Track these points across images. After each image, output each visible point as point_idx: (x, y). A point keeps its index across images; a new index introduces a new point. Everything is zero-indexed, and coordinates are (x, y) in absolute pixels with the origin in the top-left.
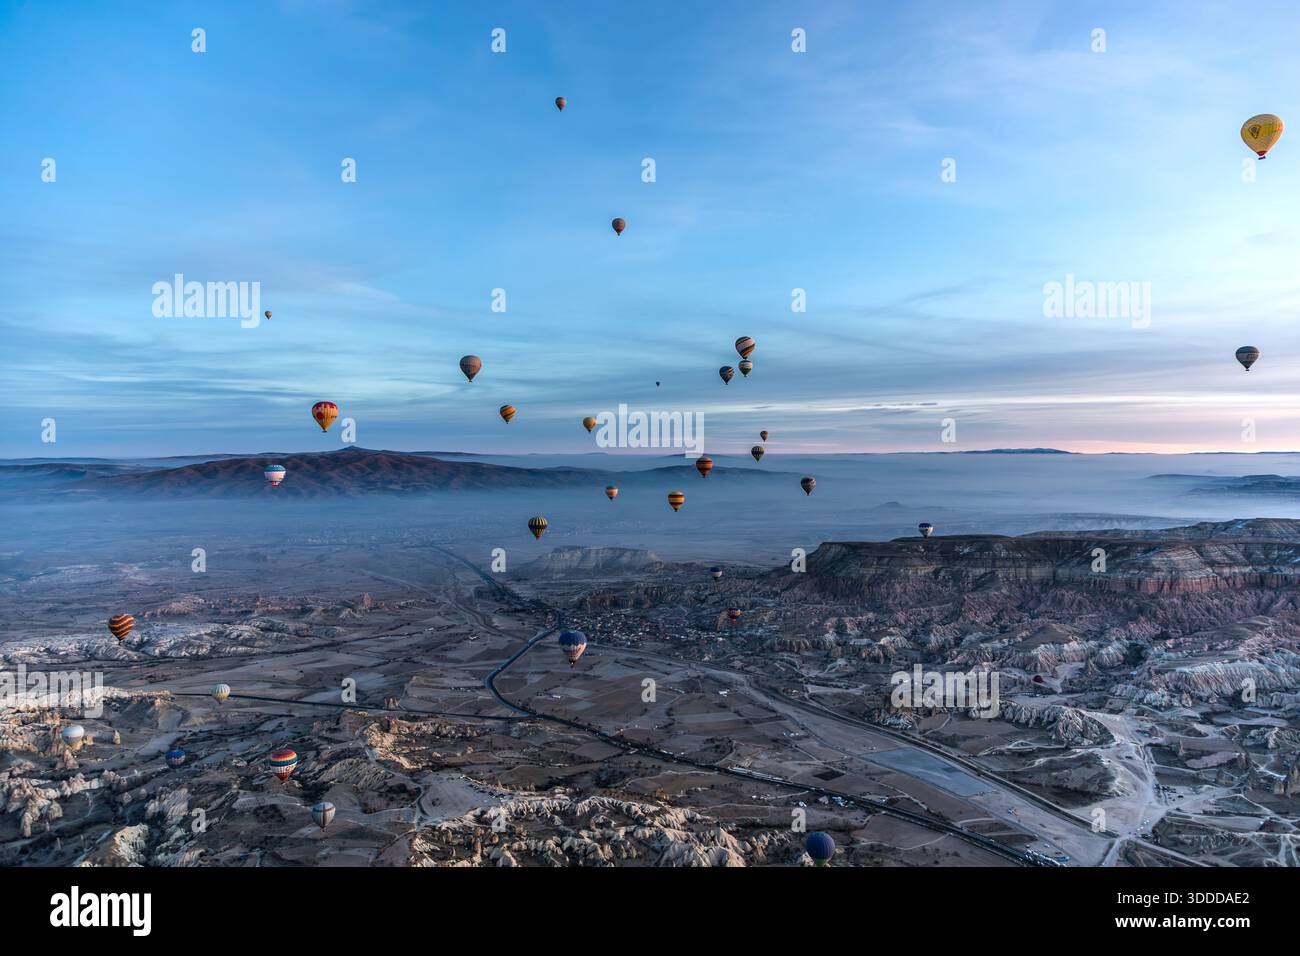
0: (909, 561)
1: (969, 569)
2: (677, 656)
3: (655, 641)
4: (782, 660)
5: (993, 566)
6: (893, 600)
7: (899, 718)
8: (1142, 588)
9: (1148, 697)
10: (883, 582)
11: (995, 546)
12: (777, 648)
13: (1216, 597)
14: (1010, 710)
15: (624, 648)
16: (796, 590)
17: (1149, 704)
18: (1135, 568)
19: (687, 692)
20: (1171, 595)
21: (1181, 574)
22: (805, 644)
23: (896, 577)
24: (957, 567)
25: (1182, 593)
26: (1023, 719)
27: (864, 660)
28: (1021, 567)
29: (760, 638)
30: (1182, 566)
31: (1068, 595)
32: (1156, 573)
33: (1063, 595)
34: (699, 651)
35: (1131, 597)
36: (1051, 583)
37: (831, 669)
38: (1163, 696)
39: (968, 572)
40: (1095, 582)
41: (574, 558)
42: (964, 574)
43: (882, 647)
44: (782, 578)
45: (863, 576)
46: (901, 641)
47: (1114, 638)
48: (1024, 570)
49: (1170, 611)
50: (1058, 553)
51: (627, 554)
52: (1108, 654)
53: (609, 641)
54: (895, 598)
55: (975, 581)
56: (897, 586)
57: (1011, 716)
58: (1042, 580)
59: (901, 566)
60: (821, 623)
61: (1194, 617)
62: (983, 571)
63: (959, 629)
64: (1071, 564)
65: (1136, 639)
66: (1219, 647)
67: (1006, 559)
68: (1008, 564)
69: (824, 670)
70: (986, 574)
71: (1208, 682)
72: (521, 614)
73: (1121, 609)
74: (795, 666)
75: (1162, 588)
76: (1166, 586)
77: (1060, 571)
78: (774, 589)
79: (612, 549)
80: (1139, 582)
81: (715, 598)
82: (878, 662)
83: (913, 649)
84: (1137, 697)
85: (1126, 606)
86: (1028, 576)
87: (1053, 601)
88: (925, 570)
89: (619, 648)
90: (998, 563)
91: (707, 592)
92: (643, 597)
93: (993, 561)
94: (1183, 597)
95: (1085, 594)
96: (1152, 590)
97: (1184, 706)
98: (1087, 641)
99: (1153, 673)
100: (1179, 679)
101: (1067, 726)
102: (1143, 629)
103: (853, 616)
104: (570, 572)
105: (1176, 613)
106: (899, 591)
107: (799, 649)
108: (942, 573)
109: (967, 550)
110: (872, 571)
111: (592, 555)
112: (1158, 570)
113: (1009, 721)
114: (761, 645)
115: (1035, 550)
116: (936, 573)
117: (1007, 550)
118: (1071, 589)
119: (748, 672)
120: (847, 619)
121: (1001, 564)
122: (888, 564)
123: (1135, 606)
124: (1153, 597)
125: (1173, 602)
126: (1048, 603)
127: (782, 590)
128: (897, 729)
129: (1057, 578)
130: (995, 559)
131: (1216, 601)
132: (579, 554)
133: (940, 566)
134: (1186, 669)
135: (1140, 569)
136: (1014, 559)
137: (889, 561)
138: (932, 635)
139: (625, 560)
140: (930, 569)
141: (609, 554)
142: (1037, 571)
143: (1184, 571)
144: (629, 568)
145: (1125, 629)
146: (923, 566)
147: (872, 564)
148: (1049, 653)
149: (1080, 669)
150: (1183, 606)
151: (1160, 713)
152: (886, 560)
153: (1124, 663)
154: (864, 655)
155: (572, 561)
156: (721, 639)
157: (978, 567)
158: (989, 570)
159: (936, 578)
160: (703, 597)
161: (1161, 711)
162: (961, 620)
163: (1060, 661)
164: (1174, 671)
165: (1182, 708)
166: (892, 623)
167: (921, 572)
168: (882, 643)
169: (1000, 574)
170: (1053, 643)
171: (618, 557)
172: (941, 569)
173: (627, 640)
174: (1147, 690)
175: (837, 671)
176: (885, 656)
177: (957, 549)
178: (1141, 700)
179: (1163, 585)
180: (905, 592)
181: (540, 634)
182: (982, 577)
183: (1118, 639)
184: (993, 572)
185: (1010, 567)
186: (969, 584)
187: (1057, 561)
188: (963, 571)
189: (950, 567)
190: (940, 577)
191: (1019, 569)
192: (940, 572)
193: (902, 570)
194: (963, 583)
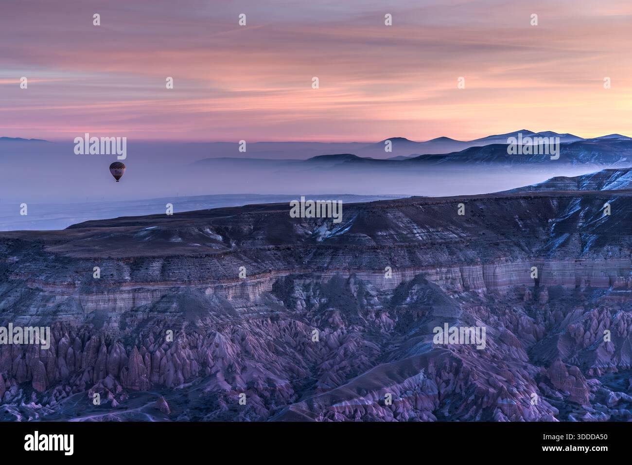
0: (214, 268)
1: (362, 276)
5: (415, 263)
23: (202, 312)
24: (331, 274)
36: (545, 294)
42: (353, 288)
45: (98, 319)
48: (477, 270)
55: (390, 304)
56: (222, 338)
59: (200, 281)
62: (395, 278)
70: (406, 285)
88: (258, 287)
106: (230, 350)
108: (299, 293)
110: (123, 301)
116: (284, 291)
121: (429, 259)
130: (409, 247)
133: (284, 274)
140: (269, 282)
146: (253, 276)
158: (409, 275)
159: (291, 304)
167: (255, 295)
169: (434, 277)
172: (290, 280)
182: (401, 292)
185: (450, 265)
186: (384, 317)
187: (528, 244)
188: (348, 282)
189: (307, 276)
190: (300, 306)
191: (466, 268)
192: (292, 290)
193: (209, 292)
194: (366, 313)
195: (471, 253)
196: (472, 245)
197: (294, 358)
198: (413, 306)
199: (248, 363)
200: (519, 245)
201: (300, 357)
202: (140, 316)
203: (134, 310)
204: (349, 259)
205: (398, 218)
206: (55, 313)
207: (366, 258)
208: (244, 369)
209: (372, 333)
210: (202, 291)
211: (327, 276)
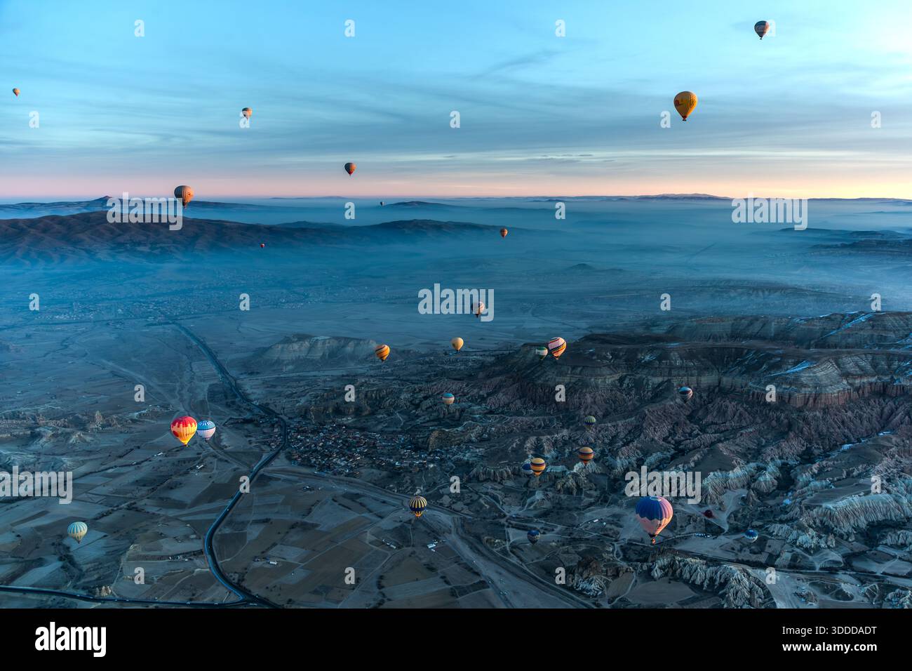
0: (598, 371)
1: (649, 377)
2: (391, 489)
3: (372, 467)
4: (486, 494)
5: (670, 374)
6: (585, 410)
7: (590, 583)
8: (792, 401)
9: (800, 539)
10: (576, 391)
11: (672, 354)
12: (482, 477)
13: (850, 408)
14: (687, 568)
15: (342, 477)
16: (500, 395)
17: (800, 546)
18: (787, 383)
19: (399, 547)
20: (813, 409)
21: (823, 389)
22: (507, 472)
23: (587, 386)
25: (823, 406)
26: (698, 582)
27: (559, 491)
28: (692, 375)
29: (467, 462)
30: (825, 382)
31: (731, 406)
32: (803, 389)
33: (727, 407)
34: (412, 482)
35: (782, 411)
36: (717, 390)
37: (530, 505)
38: (812, 538)
39: (648, 380)
40: (753, 394)
41: (303, 348)
42: (645, 382)
43: (575, 475)
44: (488, 382)
46: (592, 466)
47: (769, 459)
48: (694, 379)
49: (813, 424)
50: (723, 361)
51: (351, 344)
52: (765, 481)
53: (329, 467)
54: (586, 408)
55: (654, 389)
56: (588, 396)
57: (688, 576)
58: (709, 387)
59: (592, 376)
60: (521, 445)
61: (832, 430)
62: (660, 379)
63: (641, 449)
64: (734, 373)
65: (787, 458)
66: (855, 473)
67: (681, 367)
68: (682, 372)
69: (523, 506)
70: (663, 383)
71: (847, 517)
72: (250, 427)
73: (774, 423)
74: (498, 502)
75: (808, 402)
76: (811, 400)
77: (724, 379)
78: (481, 393)
79: (337, 338)
80: (790, 396)
81: (428, 403)
82: (572, 493)
83: (602, 474)
84: (791, 537)
85: (778, 419)
86: (698, 384)
87: (719, 412)
88: (612, 378)
89: (337, 477)
90: (674, 372)
91: (421, 395)
92: (364, 403)
93: (670, 370)
94: (824, 409)
95: (745, 406)
96: (799, 404)
97: (829, 547)
98: (748, 462)
99: (804, 509)
100: (825, 515)
101: (737, 593)
102: (792, 447)
103: (550, 433)
104: (300, 363)
105: (818, 426)
107: (502, 479)
108: (627, 381)
109: (647, 358)
110: (567, 380)
111: (319, 345)
112: (805, 386)
113: (686, 582)
114: (468, 473)
115: (704, 358)
116: (621, 380)
117: (681, 359)
118: (733, 399)
119: (455, 511)
120: (544, 438)
121: (676, 373)
122: (580, 374)
123: (786, 421)
124: (800, 410)
125: (816, 415)
126: (715, 414)
127: (489, 395)
128: (588, 597)
129: (721, 385)
130: (671, 368)
131: (849, 414)
132: (307, 344)
133: (625, 374)
134: (830, 506)
135: (791, 384)
136: (687, 368)
137: (581, 371)
138: (618, 458)
139: (349, 349)
140: (617, 377)
141: (335, 343)
142: (706, 378)
143: (826, 386)
144: (353, 357)
145: (778, 448)
146: (611, 374)
147: (566, 374)
148: (717, 482)
149: (743, 498)
150: (824, 419)
151: (810, 557)
152: (579, 369)
153: (778, 488)
154: (559, 487)
155: (300, 351)
156: (432, 466)
157: (656, 376)
158: (666, 379)
159: (621, 385)
160: (417, 402)
161: (810, 554)
162: (642, 436)
163: (725, 488)
164: (821, 506)
165: (828, 551)
166: (584, 442)
167: (609, 381)
168: (575, 471)
169: (675, 380)
170: (720, 470)
171: (343, 347)
172: (626, 376)
173: (346, 466)
174: (800, 532)
175: (535, 508)
176: (578, 486)
177: (640, 356)
178: (794, 543)
179: (808, 399)
180: (595, 402)
181: (265, 457)
182: (660, 385)
183: (772, 459)
184: (669, 381)
186: (649, 393)
187: (722, 369)
188: (644, 379)
189: (633, 375)
190: (625, 386)
191: (690, 377)
192: (624, 380)
193: (593, 380)
194: (644, 392)
195: (695, 372)
196: (698, 368)
197: (611, 405)
198: (661, 391)
199: (593, 406)
200: (718, 369)
201: (613, 405)
202: (571, 385)
203: (570, 383)
204: (647, 371)
205: (674, 355)
206: (547, 381)
207: (652, 371)
208: (591, 407)
209: (640, 400)
210: (590, 379)
211: (638, 376)
